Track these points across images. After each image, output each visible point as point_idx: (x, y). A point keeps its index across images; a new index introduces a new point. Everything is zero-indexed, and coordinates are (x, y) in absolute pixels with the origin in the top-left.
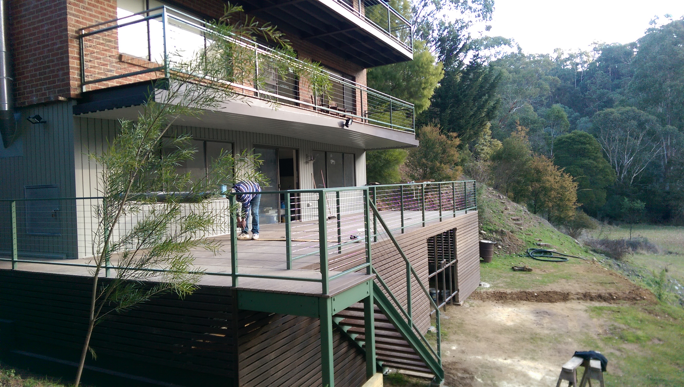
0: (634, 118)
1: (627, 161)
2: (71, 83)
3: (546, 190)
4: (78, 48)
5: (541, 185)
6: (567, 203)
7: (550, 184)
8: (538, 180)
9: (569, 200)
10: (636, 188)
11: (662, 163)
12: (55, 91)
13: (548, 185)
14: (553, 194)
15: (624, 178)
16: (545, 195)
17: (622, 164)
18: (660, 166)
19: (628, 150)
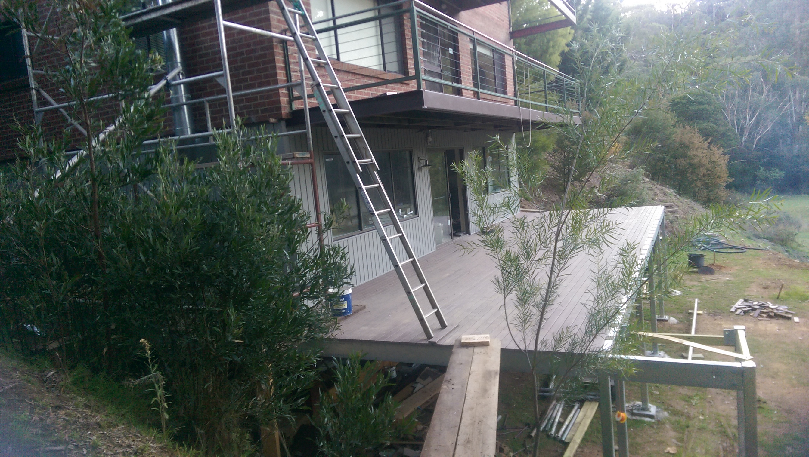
0: (758, 70)
1: (750, 122)
2: (281, 100)
3: (693, 167)
4: (283, 55)
5: (688, 161)
6: (718, 180)
7: (699, 159)
8: (684, 156)
9: (720, 177)
10: (760, 153)
11: (789, 122)
12: (257, 110)
13: (696, 161)
14: (703, 171)
15: (746, 141)
16: (692, 173)
17: (742, 126)
18: (787, 125)
19: (750, 107)
